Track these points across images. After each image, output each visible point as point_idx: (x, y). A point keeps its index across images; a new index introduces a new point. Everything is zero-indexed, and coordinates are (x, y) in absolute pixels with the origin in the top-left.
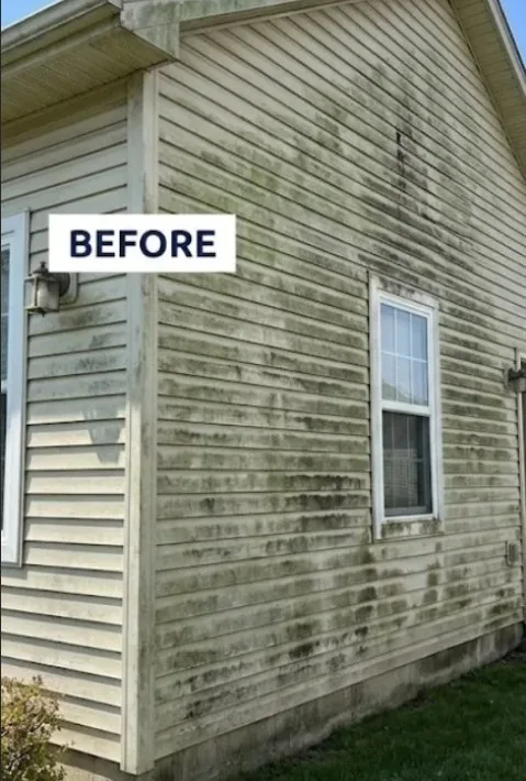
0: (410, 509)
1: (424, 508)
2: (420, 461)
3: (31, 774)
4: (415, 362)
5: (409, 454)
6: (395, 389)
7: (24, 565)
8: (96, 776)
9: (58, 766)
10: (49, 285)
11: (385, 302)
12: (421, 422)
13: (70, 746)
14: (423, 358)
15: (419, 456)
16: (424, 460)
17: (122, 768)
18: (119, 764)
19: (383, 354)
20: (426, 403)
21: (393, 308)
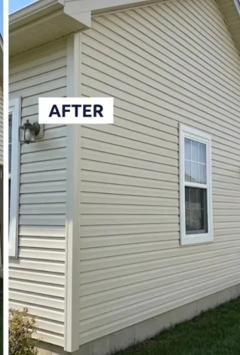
0: (197, 231)
1: (204, 231)
2: (203, 209)
3: (23, 352)
4: (200, 164)
5: (197, 206)
6: (191, 177)
7: (18, 257)
8: (53, 353)
9: (35, 348)
10: (31, 130)
11: (186, 137)
12: (203, 192)
13: (41, 340)
14: (204, 162)
15: (202, 207)
16: (204, 209)
17: (65, 349)
18: (63, 348)
19: (185, 161)
20: (205, 183)
21: (190, 140)
